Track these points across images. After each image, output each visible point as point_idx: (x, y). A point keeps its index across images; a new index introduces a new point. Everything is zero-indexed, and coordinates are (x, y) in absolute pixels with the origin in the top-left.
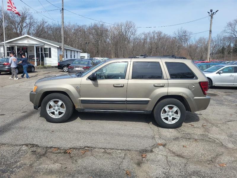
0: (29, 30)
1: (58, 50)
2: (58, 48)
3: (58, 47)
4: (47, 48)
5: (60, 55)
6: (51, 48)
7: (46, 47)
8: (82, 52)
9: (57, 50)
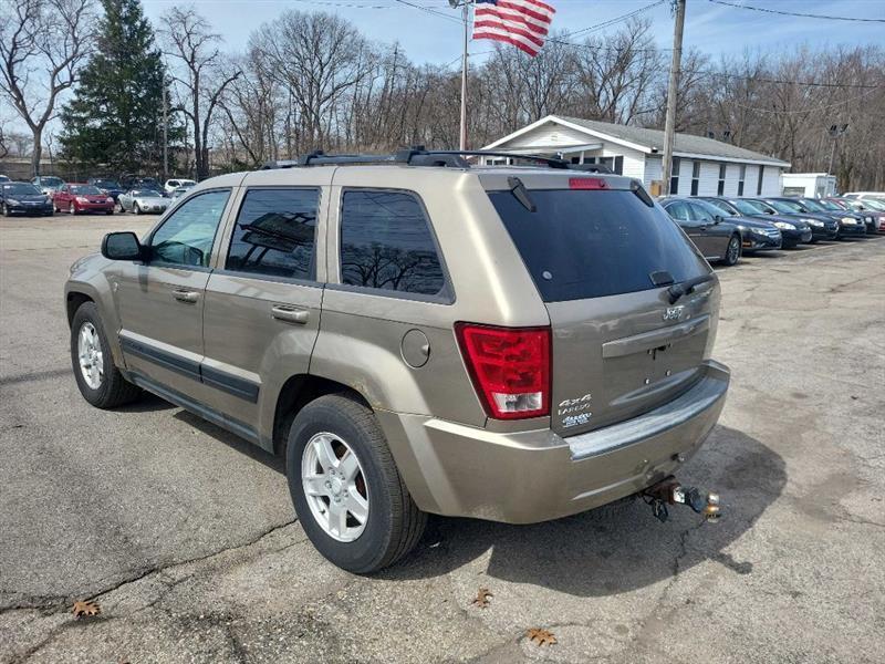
0: (636, 97)
1: (646, 164)
2: (647, 156)
3: (649, 151)
4: (611, 158)
5: (653, 183)
6: (622, 157)
7: (607, 153)
8: (791, 171)
9: (643, 163)
